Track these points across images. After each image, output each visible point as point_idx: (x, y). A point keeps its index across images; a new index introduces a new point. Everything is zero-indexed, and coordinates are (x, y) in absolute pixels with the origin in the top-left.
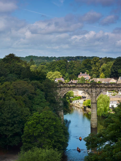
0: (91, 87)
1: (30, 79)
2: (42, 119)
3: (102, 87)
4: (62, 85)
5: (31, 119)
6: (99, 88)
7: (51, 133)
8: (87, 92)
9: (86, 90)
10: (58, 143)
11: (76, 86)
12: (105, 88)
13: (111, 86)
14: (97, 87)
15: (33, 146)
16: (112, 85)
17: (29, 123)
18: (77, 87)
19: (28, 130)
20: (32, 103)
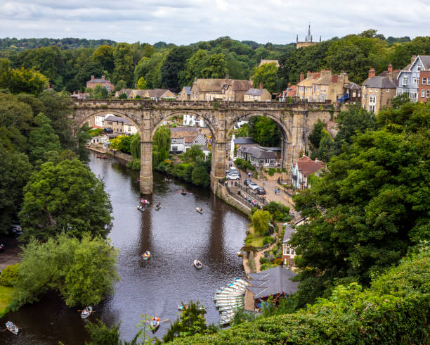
0: (140, 109)
1: (10, 88)
2: (63, 177)
3: (163, 109)
4: (78, 104)
5: (38, 178)
6: (159, 111)
7: (83, 206)
8: (132, 119)
9: (130, 114)
10: (97, 226)
11: (109, 106)
12: (170, 110)
13: (184, 107)
14: (153, 109)
15: (45, 233)
16: (185, 104)
17: (37, 185)
18: (110, 109)
19: (34, 201)
20: (28, 142)
